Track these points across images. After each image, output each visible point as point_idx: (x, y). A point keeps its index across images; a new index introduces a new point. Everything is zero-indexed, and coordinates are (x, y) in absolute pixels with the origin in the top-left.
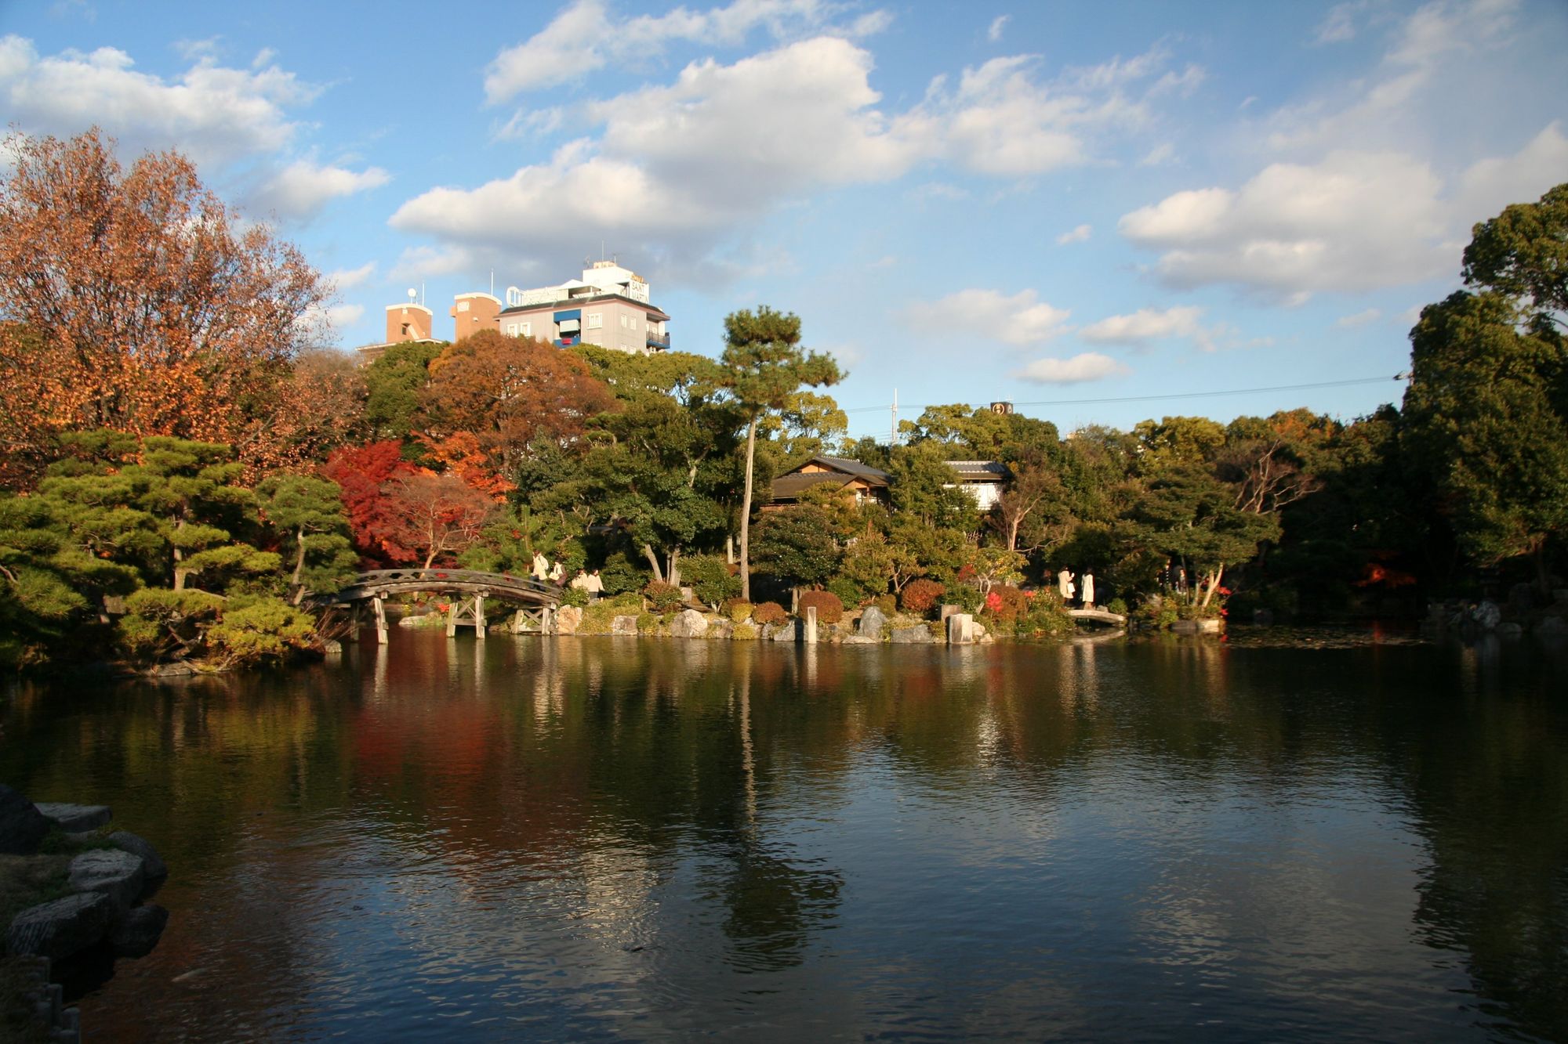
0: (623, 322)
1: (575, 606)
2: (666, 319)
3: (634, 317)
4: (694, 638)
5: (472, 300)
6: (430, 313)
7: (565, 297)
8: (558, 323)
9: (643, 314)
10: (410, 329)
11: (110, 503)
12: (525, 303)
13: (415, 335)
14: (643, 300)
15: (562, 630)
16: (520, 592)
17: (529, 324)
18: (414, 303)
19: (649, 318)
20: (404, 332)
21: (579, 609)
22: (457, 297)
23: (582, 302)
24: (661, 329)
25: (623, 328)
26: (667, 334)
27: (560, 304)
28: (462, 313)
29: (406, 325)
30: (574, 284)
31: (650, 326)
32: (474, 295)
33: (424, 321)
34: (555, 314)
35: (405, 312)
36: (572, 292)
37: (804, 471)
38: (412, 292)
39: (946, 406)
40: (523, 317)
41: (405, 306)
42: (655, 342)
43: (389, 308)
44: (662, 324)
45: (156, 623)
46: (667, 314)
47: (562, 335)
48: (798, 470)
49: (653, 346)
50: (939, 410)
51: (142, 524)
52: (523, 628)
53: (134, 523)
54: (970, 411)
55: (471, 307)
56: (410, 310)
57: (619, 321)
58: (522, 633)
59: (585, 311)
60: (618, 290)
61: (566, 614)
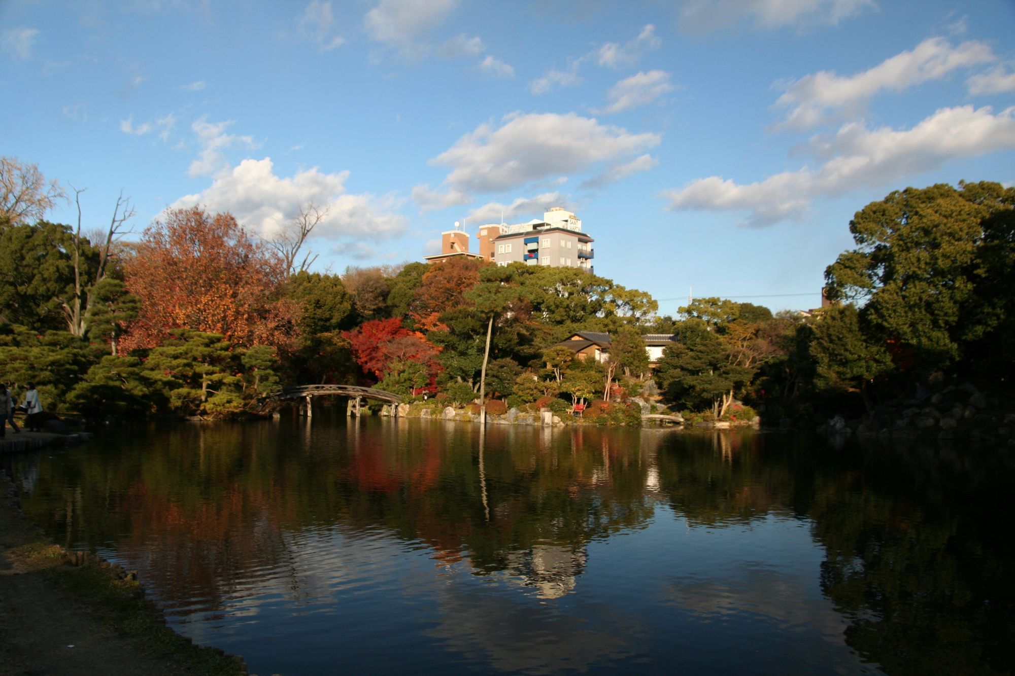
0: (562, 244)
1: (406, 404)
2: (591, 241)
3: (569, 241)
4: (450, 420)
5: (488, 229)
6: (468, 235)
7: (531, 229)
8: (526, 244)
9: (576, 239)
10: (455, 245)
11: (176, 357)
12: (510, 233)
13: (458, 250)
14: (577, 230)
15: (401, 414)
16: (380, 397)
17: (510, 245)
18: (458, 230)
19: (580, 240)
20: (452, 247)
21: (408, 405)
22: (480, 227)
23: (540, 232)
24: (588, 247)
25: (562, 247)
26: (592, 250)
27: (528, 233)
28: (483, 236)
29: (453, 243)
30: (537, 221)
31: (580, 246)
32: (490, 226)
33: (464, 241)
34: (525, 240)
35: (453, 236)
36: (535, 227)
37: (573, 339)
38: (457, 224)
39: (704, 299)
40: (508, 241)
41: (452, 232)
42: (584, 255)
43: (443, 233)
44: (589, 244)
45: (181, 400)
46: (592, 238)
47: (530, 251)
48: (569, 338)
49: (583, 257)
50: (699, 301)
51: (186, 365)
52: (385, 413)
53: (182, 365)
54: (720, 302)
55: (488, 233)
56: (455, 234)
57: (560, 243)
58: (385, 416)
59: (541, 238)
60: (561, 225)
61: (402, 407)
